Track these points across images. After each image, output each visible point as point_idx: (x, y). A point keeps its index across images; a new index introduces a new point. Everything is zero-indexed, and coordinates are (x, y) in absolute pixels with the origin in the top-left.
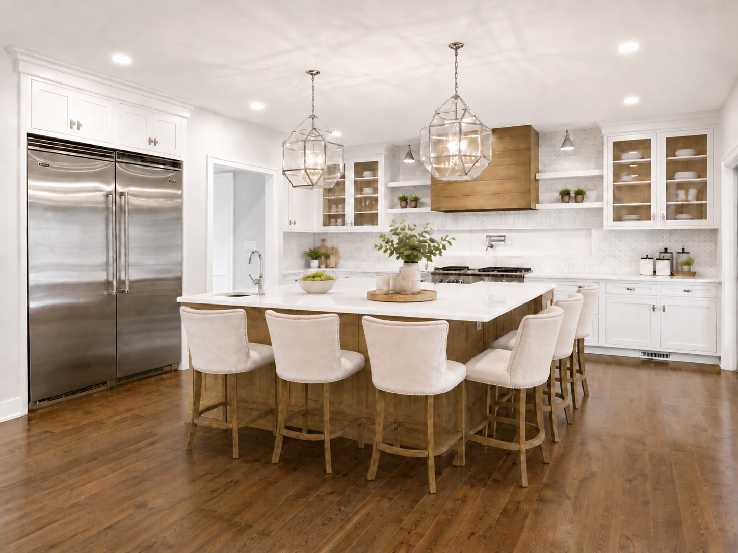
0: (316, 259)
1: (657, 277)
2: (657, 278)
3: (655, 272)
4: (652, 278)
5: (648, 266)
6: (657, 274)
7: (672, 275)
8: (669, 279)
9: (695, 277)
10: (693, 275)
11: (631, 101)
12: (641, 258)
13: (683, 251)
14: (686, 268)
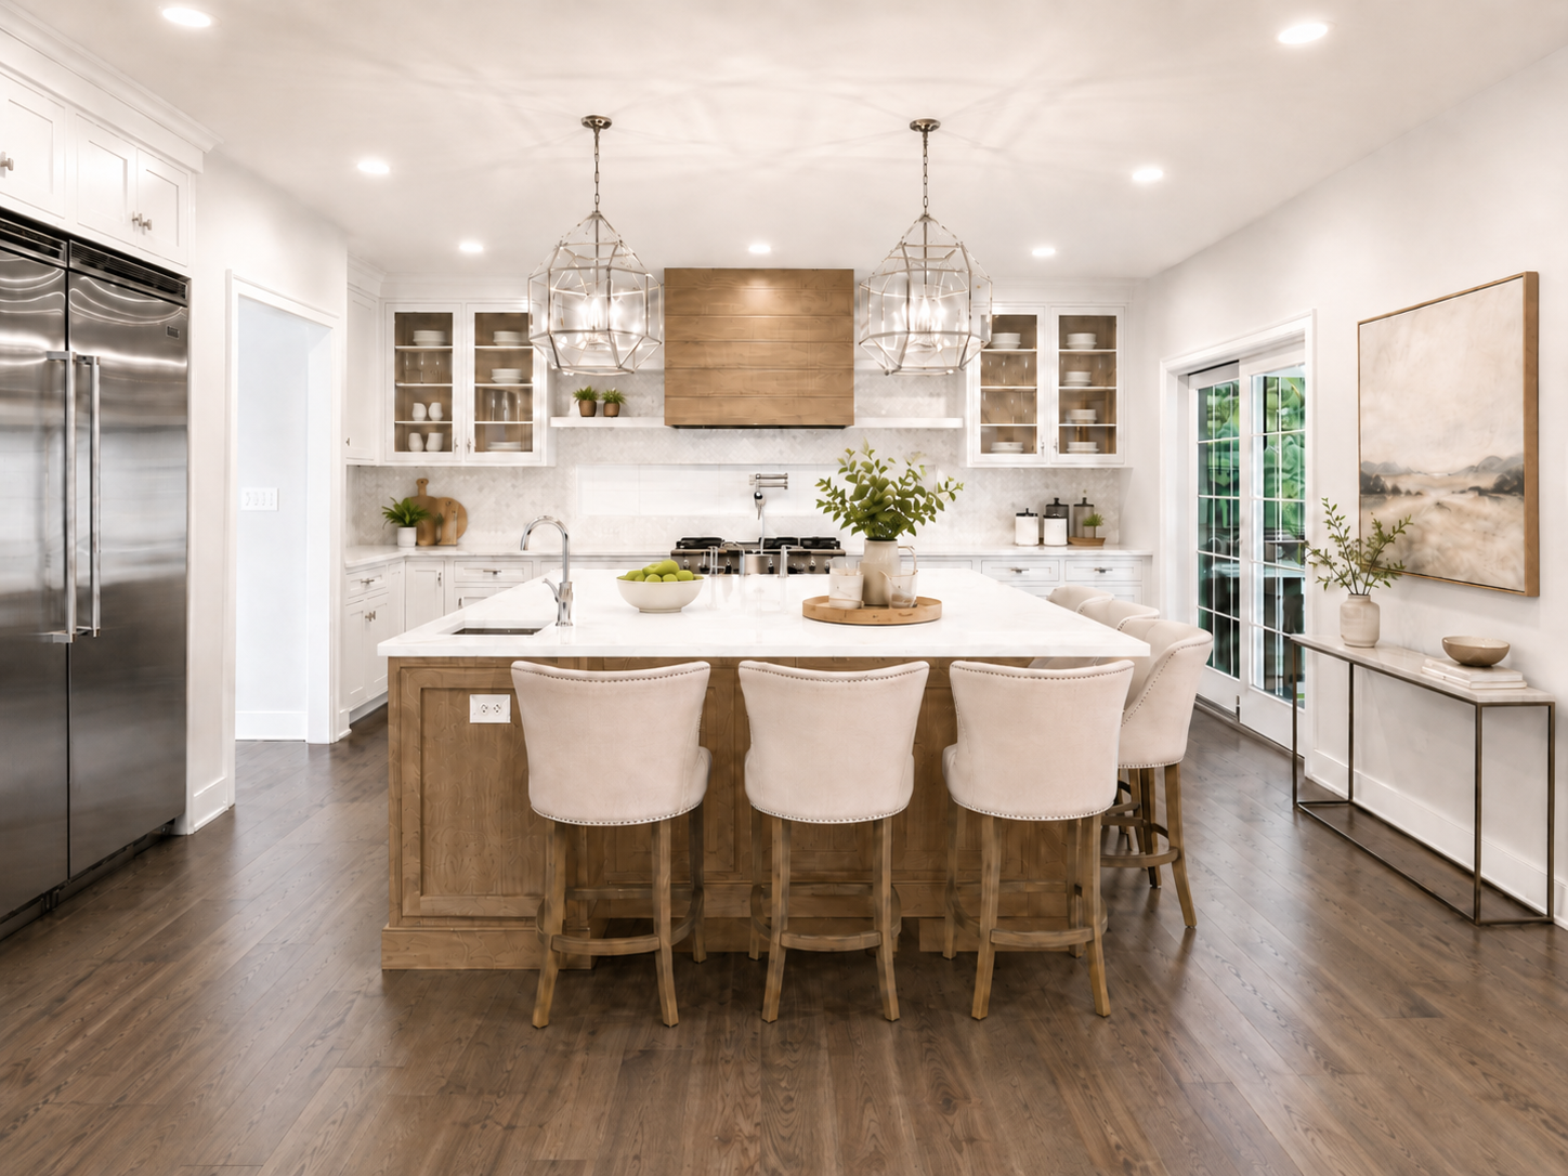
0: (410, 525)
1: (1046, 548)
2: (1046, 551)
3: (1041, 540)
4: (1036, 551)
5: (1028, 527)
6: (1045, 542)
7: (1069, 543)
8: (1065, 551)
9: (1105, 546)
10: (1100, 542)
11: (1044, 252)
12: (1018, 515)
13: (1084, 504)
14: (1088, 531)
